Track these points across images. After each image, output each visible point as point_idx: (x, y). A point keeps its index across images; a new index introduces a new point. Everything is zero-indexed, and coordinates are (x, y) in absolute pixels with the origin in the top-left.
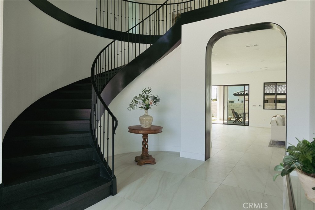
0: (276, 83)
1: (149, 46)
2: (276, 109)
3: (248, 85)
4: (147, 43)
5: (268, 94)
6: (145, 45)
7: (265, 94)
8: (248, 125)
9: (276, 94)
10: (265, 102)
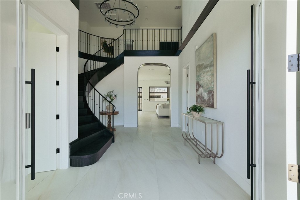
0: (155, 87)
1: (106, 63)
2: (155, 101)
3: (142, 87)
4: (105, 62)
5: (151, 93)
6: (104, 63)
7: (150, 93)
8: (142, 111)
9: (155, 93)
10: (150, 97)
